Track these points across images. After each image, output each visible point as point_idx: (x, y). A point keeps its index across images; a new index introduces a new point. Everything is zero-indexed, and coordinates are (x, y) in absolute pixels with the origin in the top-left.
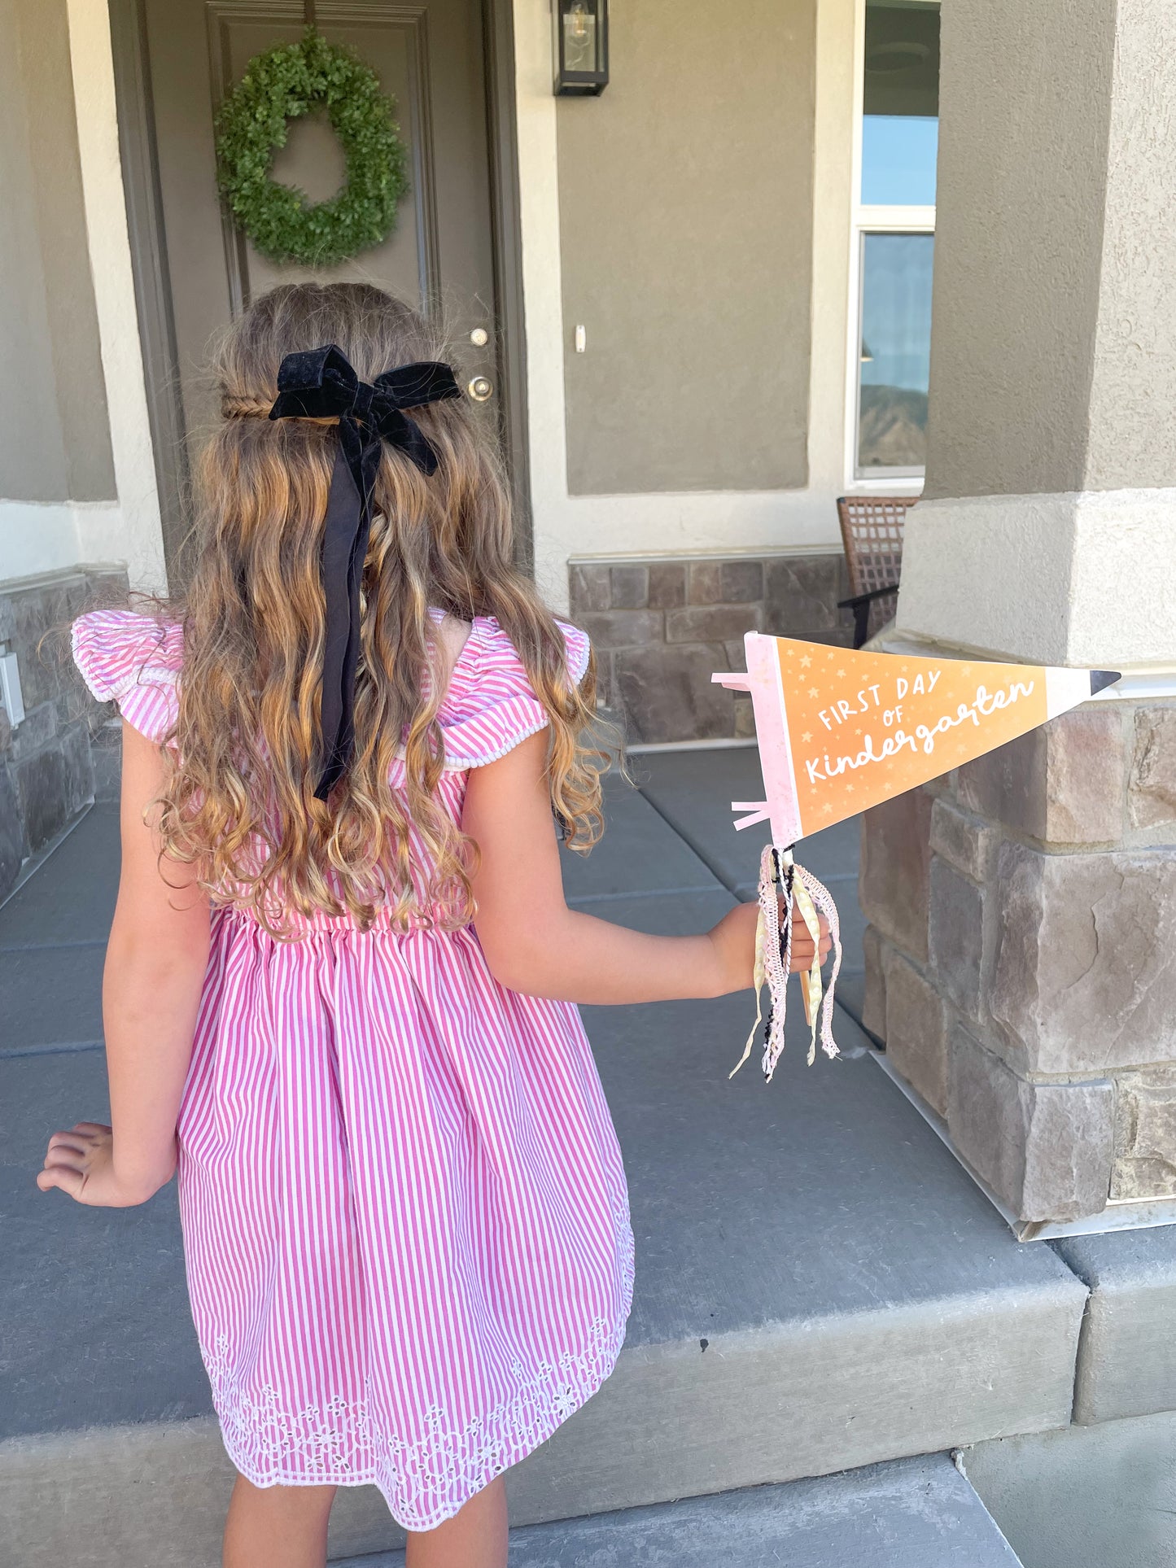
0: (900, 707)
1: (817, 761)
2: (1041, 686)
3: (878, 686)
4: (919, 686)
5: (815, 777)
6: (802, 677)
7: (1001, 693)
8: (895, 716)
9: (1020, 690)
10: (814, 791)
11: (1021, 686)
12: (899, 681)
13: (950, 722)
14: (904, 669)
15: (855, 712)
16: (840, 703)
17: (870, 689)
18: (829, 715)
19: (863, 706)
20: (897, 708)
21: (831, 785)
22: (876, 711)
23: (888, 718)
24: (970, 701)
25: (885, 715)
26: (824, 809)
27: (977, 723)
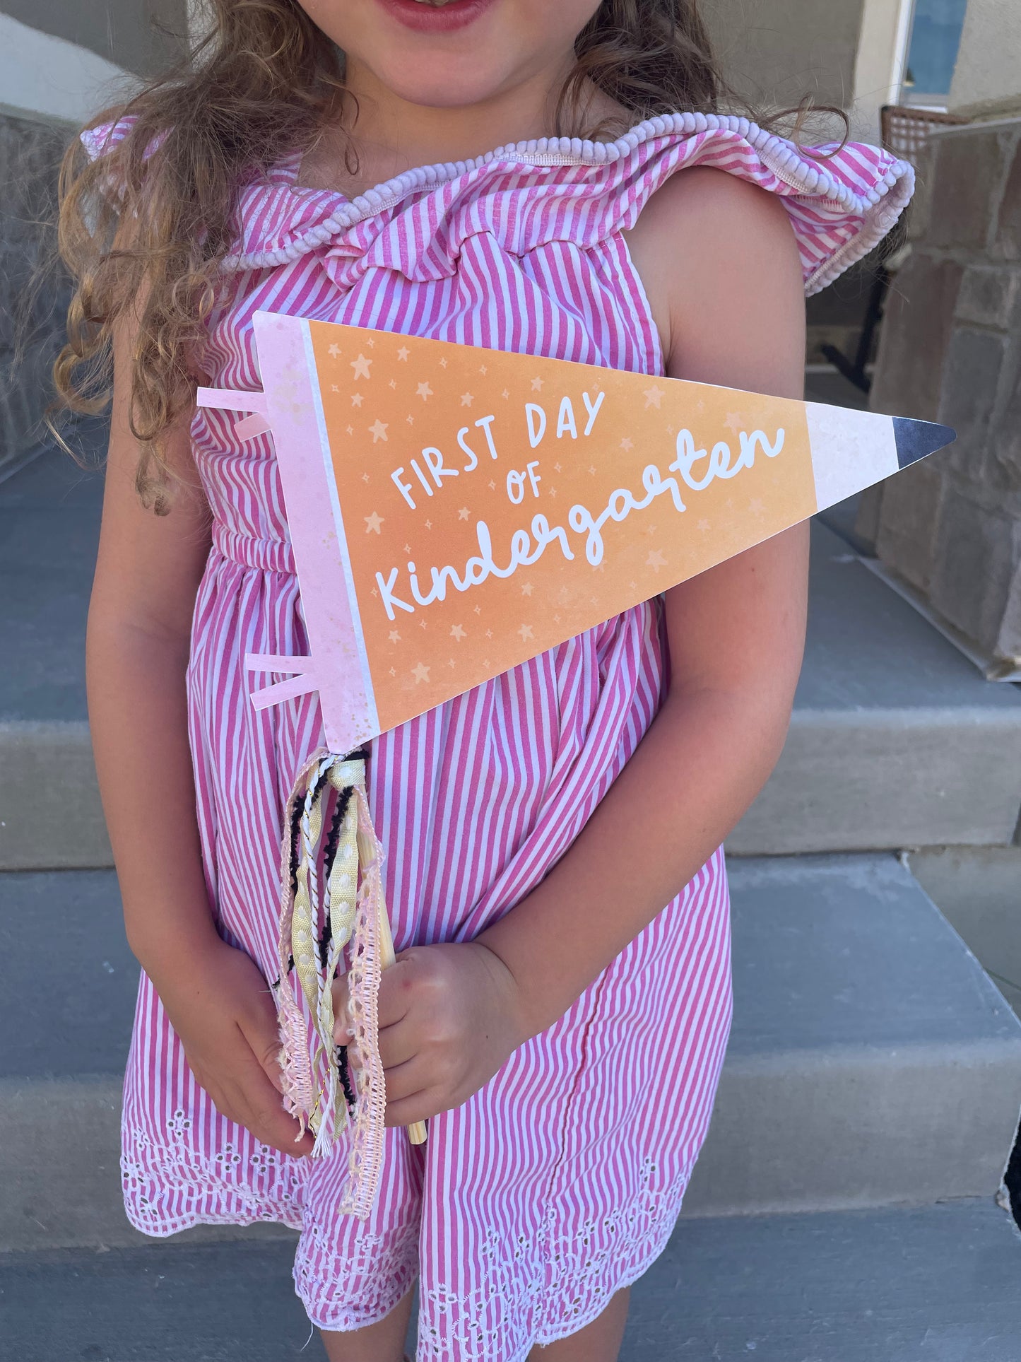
0: (536, 463)
1: (395, 572)
2: (799, 437)
3: (491, 418)
4: (566, 421)
5: (394, 607)
6: (357, 399)
7: (722, 447)
8: (527, 482)
9: (758, 443)
10: (394, 636)
11: (759, 435)
12: (529, 407)
13: (630, 503)
14: (537, 383)
15: (455, 473)
16: (426, 452)
17: (478, 424)
18: (408, 477)
19: (469, 461)
20: (530, 466)
21: (423, 624)
22: (492, 471)
23: (515, 487)
24: (664, 459)
25: (510, 480)
26: (414, 676)
27: (681, 507)
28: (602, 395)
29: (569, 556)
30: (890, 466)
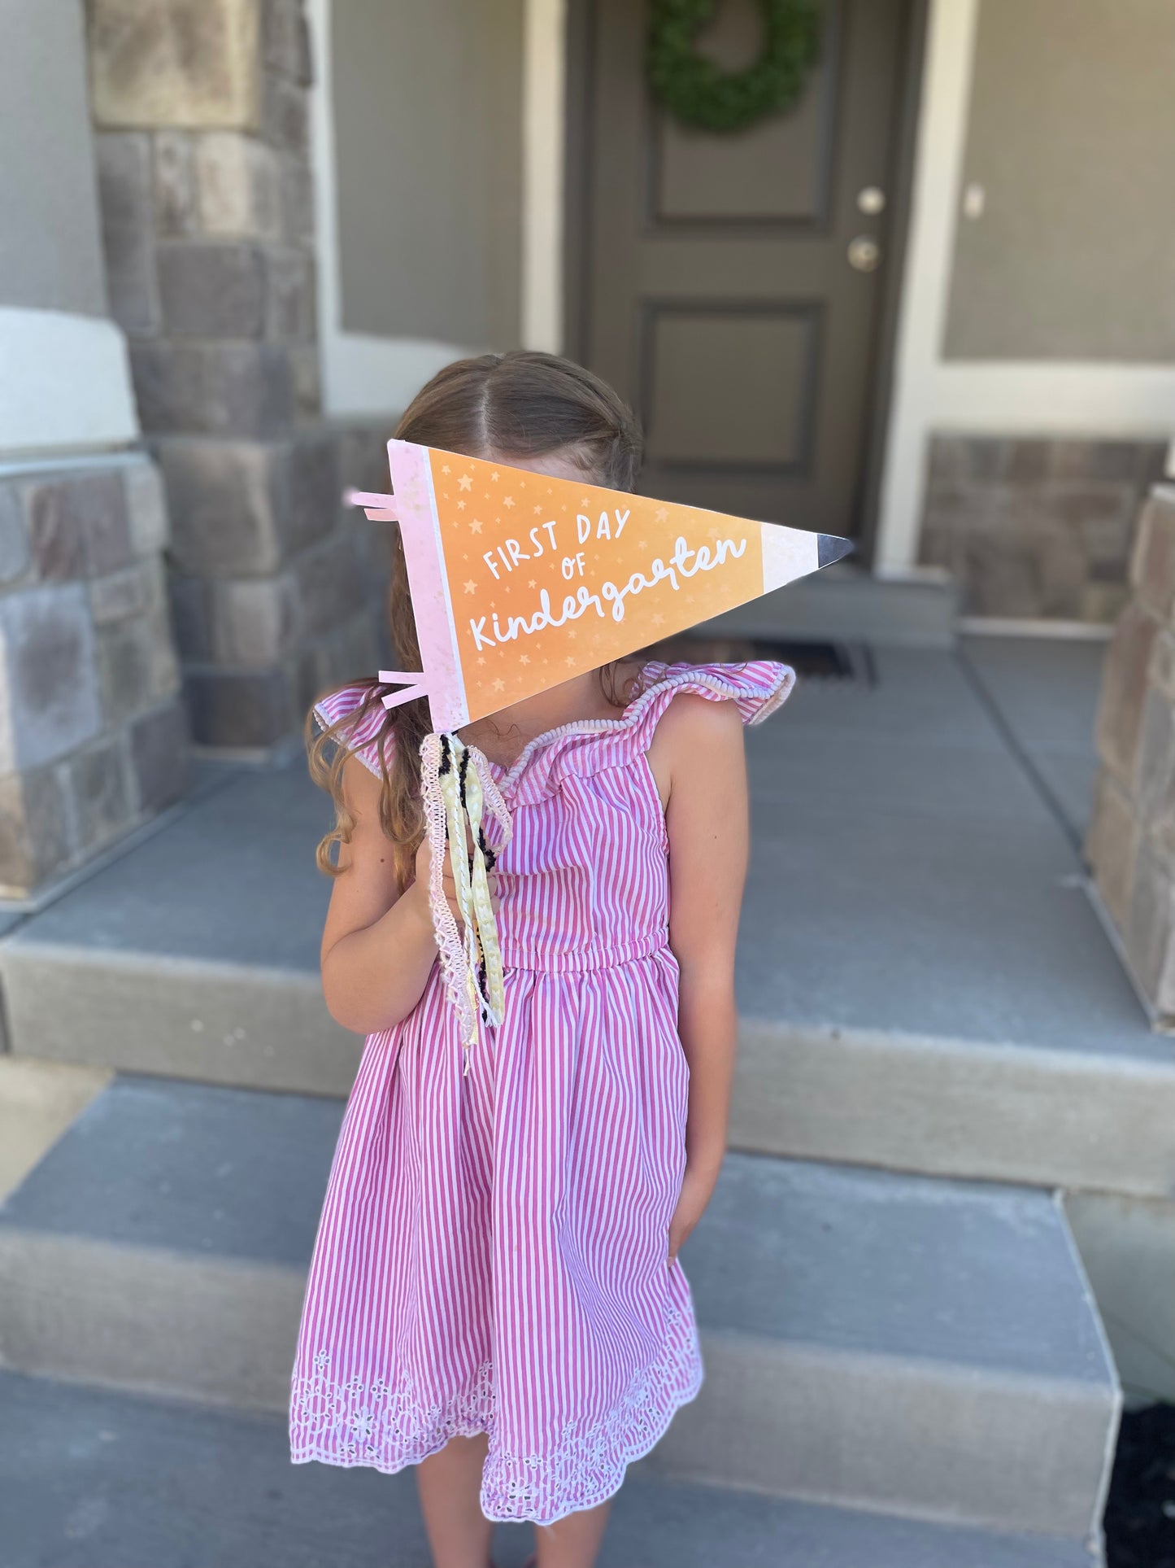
0: (582, 554)
1: (483, 620)
2: (755, 545)
3: (554, 523)
4: (604, 528)
5: (482, 642)
6: (461, 504)
7: (705, 550)
8: (576, 565)
9: (728, 548)
10: (481, 661)
11: (729, 543)
12: (580, 518)
13: (643, 582)
14: (585, 502)
15: (528, 557)
16: (508, 543)
17: (544, 526)
18: (495, 558)
19: (537, 550)
20: (578, 556)
21: (501, 654)
22: (552, 557)
23: (567, 569)
24: (667, 555)
25: (564, 564)
26: (494, 687)
27: (676, 587)
28: (628, 513)
29: (601, 614)
30: (813, 566)
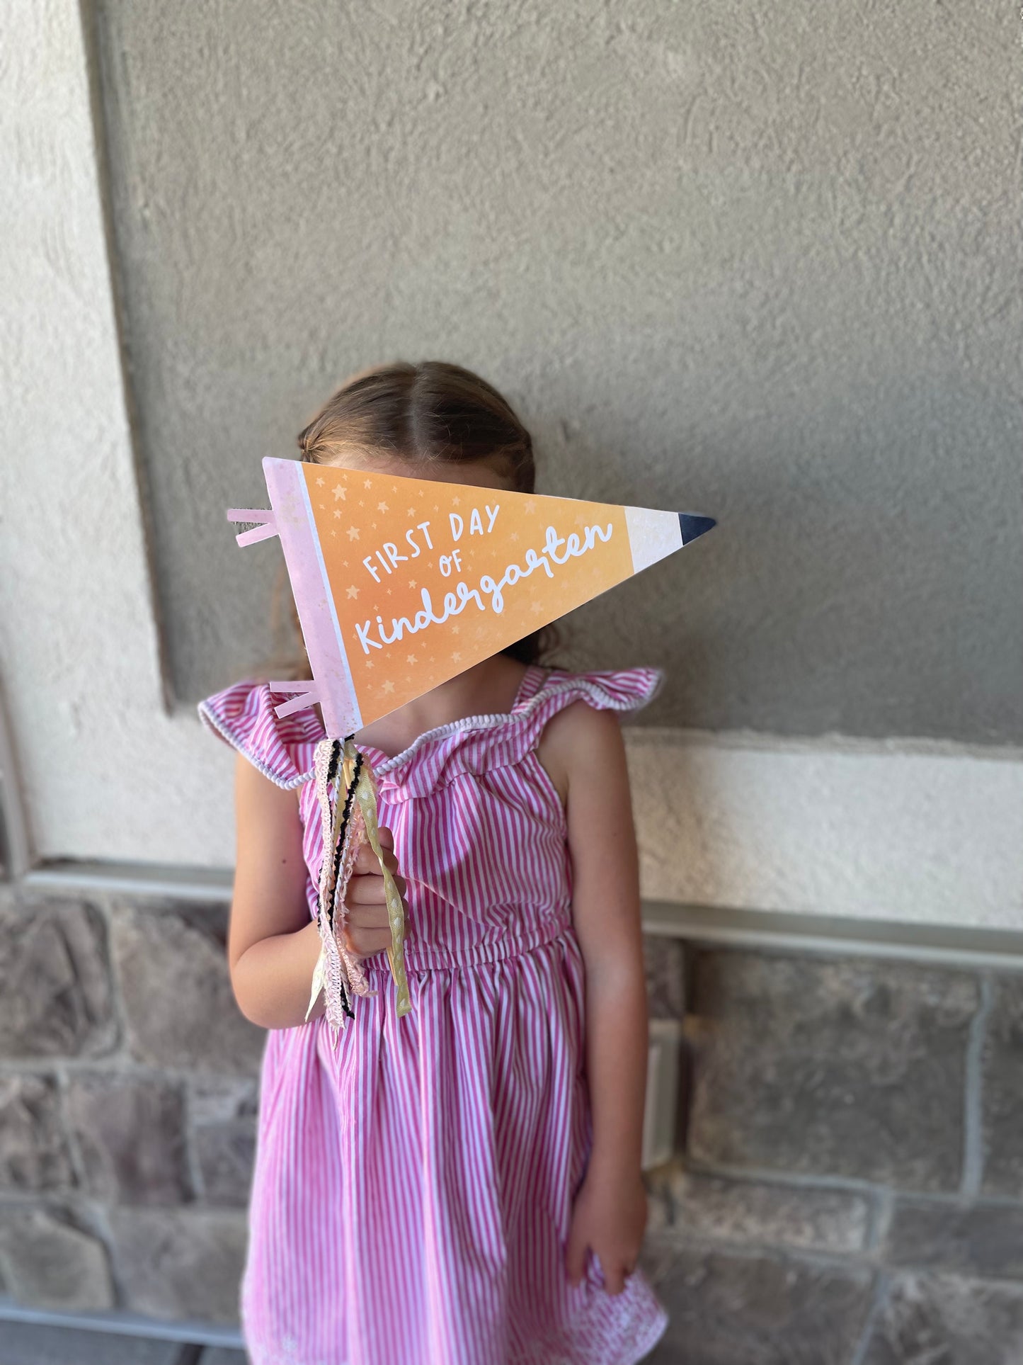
0: (458, 551)
1: (368, 623)
2: (621, 530)
3: (428, 523)
4: (476, 524)
5: (369, 646)
6: (338, 514)
7: (574, 537)
8: (453, 562)
9: (596, 534)
10: (369, 664)
11: (597, 528)
12: (452, 516)
13: (519, 573)
14: (456, 502)
15: (406, 558)
16: (386, 546)
17: (419, 527)
18: (375, 562)
19: (415, 551)
20: (454, 553)
21: (388, 655)
22: (429, 556)
23: (445, 566)
24: (539, 545)
25: (441, 562)
26: (384, 689)
27: (551, 575)
30: (677, 544)
